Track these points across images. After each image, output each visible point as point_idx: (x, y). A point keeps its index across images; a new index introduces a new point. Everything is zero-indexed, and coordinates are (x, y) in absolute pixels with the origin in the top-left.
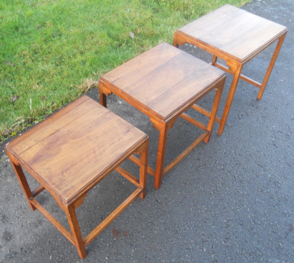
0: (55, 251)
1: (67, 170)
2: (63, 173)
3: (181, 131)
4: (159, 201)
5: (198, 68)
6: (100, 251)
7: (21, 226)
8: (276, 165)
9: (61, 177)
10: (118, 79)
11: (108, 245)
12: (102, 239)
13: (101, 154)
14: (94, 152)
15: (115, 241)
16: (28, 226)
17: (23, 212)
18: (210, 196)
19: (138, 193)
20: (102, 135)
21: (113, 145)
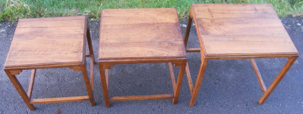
1: (23, 51)
2: (20, 51)
5: (171, 40)
9: (17, 52)
10: (109, 16)
13: (47, 54)
19: (84, 98)
20: (61, 45)
21: (59, 54)
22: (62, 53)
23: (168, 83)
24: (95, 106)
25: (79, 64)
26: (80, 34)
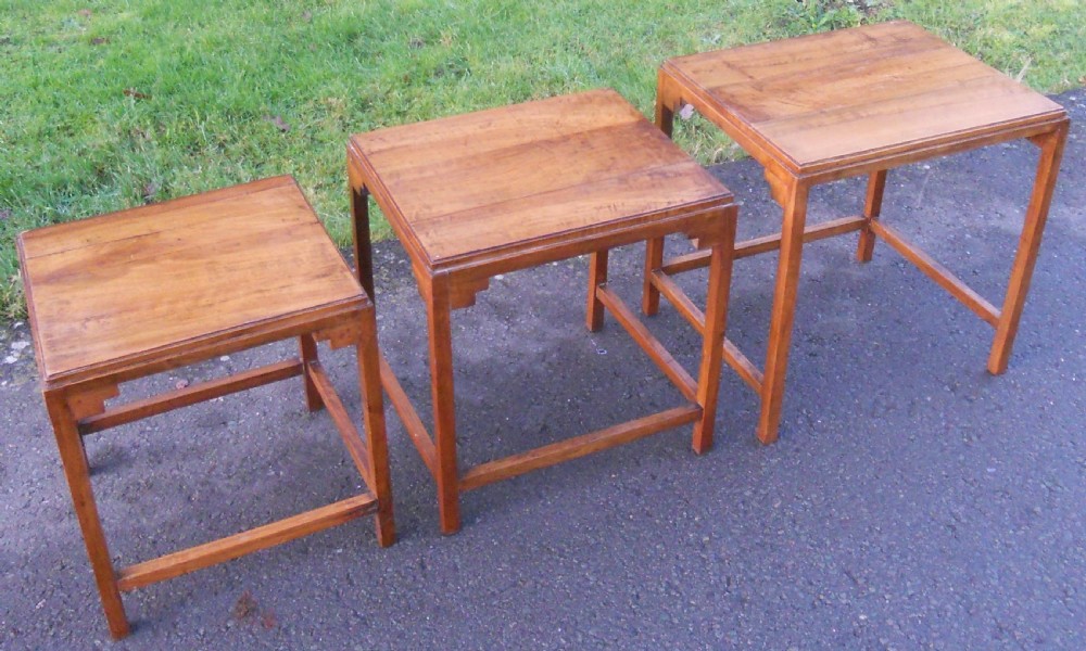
0: (62, 594)
1: (102, 316)
2: (88, 319)
5: (653, 166)
6: (173, 636)
7: (23, 505)
9: (77, 326)
10: (392, 149)
11: (202, 632)
12: (196, 610)
15: (227, 628)
16: (41, 510)
17: (51, 476)
22: (268, 290)
24: (396, 545)
25: (354, 308)
26: (302, 224)
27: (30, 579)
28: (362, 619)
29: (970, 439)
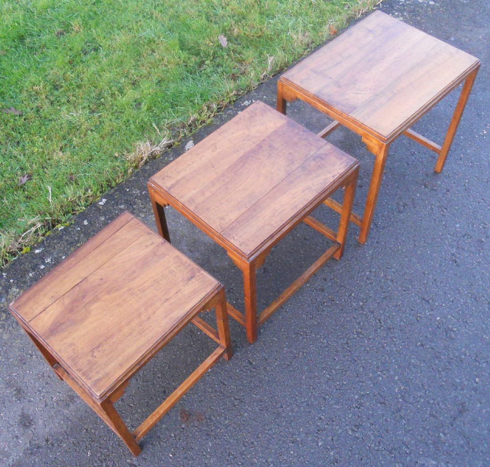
1: (98, 346)
2: (92, 351)
3: (296, 238)
4: (254, 363)
5: (312, 153)
6: (162, 443)
7: (44, 405)
8: (452, 299)
9: (90, 358)
10: (178, 182)
11: (173, 435)
12: (164, 426)
13: (149, 318)
14: (140, 315)
15: (183, 428)
16: (55, 404)
17: (47, 383)
18: (336, 355)
19: (217, 355)
20: (151, 286)
21: (168, 303)
22: (170, 298)
23: (298, 235)
24: (233, 357)
26: (158, 246)
27: (75, 442)
28: (239, 399)
29: (443, 212)
